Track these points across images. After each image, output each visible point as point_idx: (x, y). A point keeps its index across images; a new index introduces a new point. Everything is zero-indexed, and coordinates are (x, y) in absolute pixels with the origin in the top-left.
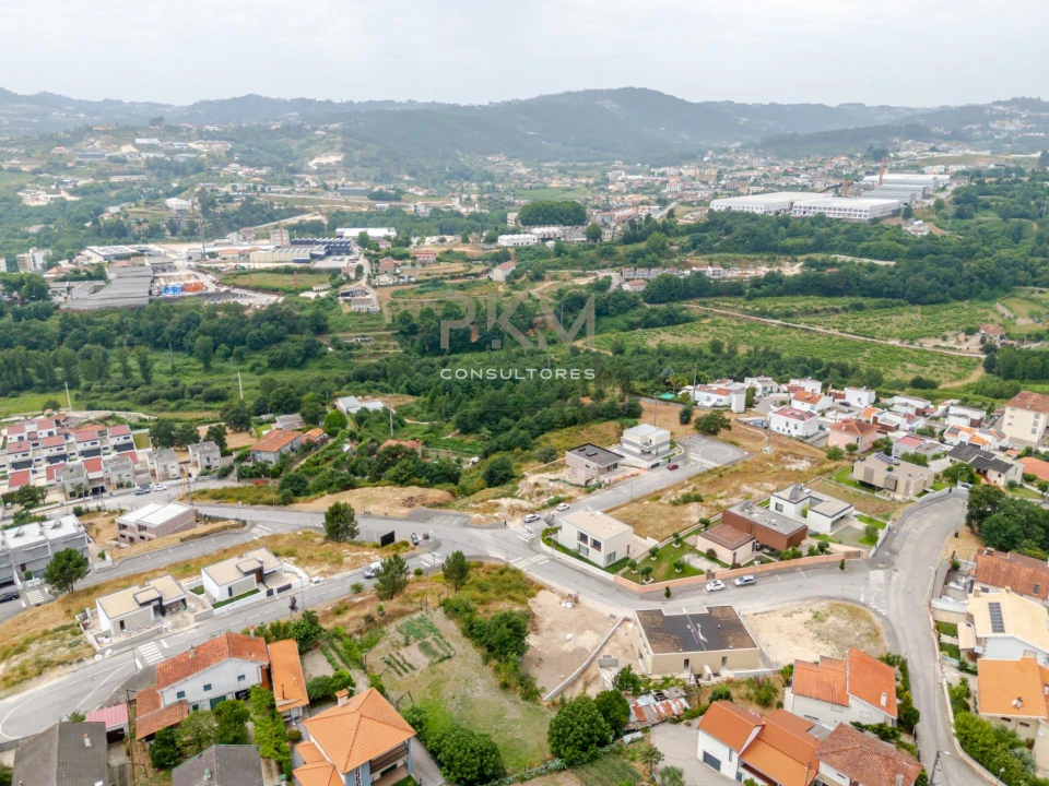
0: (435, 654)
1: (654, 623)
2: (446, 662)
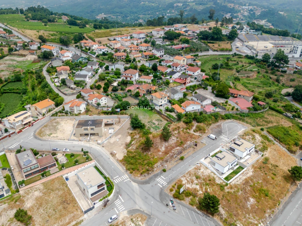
0: (152, 123)
1: (99, 125)
2: (149, 121)
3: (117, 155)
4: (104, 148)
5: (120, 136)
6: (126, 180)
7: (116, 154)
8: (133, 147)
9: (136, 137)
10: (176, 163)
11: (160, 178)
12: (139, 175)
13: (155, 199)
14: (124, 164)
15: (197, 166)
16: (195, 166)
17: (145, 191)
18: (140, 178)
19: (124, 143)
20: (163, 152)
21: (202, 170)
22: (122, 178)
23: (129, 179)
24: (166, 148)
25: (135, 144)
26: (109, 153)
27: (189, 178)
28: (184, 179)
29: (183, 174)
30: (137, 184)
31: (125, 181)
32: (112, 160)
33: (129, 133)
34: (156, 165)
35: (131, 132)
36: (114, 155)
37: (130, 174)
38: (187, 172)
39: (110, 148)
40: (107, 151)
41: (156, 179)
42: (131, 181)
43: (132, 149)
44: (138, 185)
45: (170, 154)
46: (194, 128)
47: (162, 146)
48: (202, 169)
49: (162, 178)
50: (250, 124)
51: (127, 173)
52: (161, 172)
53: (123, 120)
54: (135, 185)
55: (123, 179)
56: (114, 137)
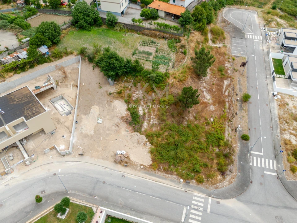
1: (30, 108)
3: (133, 158)
4: (86, 158)
5: (95, 110)
6: (209, 206)
7: (128, 157)
8: (150, 121)
9: (135, 96)
10: (244, 113)
11: (255, 158)
12: (220, 177)
13: (290, 208)
14: (167, 171)
15: (277, 100)
16: (276, 102)
17: (263, 205)
18: (226, 183)
19: (118, 120)
20: (214, 104)
21: (291, 105)
22: (196, 205)
23: (210, 199)
24: (210, 91)
25: (149, 112)
26: (110, 164)
27: (291, 128)
28: (288, 135)
29: (277, 127)
30: (234, 200)
31: (209, 211)
32: (134, 177)
33: (110, 94)
34: (226, 135)
35: (113, 89)
36: (126, 160)
37: (200, 186)
38: (277, 119)
39: (100, 149)
40: (101, 161)
41: (251, 164)
42: (218, 203)
43: (151, 126)
44: (239, 200)
45: (227, 100)
46: (210, 36)
47: (203, 92)
48: (288, 102)
49: (257, 156)
50: (253, 5)
51: (191, 187)
52: (242, 144)
53: (69, 71)
54: (232, 204)
55: (201, 209)
56: (83, 116)
